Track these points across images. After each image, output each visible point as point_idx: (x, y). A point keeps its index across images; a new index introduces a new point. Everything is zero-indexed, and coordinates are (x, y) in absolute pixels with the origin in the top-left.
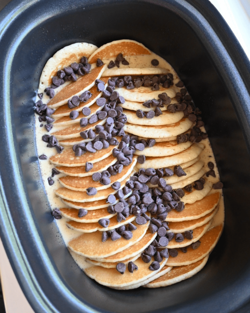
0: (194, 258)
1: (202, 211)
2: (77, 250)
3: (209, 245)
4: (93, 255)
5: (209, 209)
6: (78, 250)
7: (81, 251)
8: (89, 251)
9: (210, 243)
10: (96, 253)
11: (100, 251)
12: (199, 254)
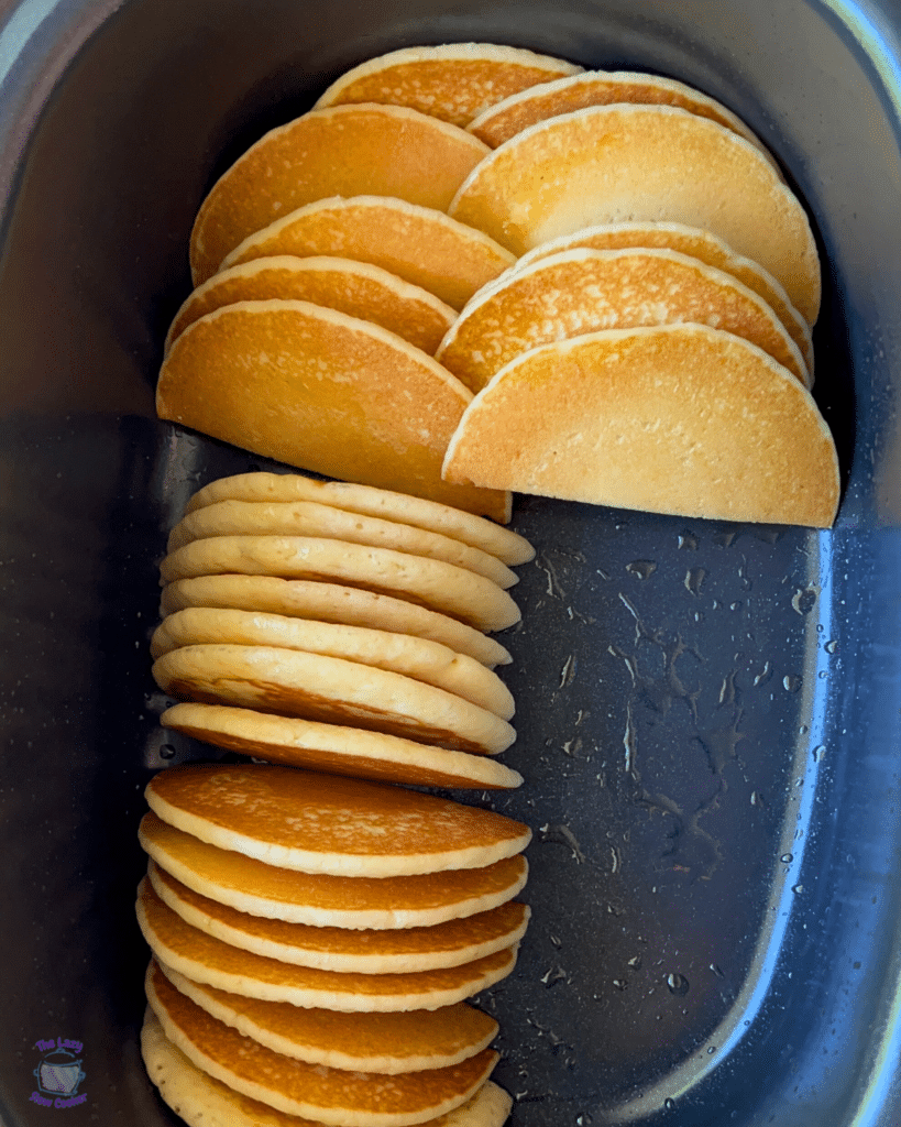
0: (368, 118)
1: (269, 322)
2: (789, 387)
3: (288, 143)
4: (728, 343)
5: (243, 314)
6: (784, 387)
7: (774, 375)
8: (741, 368)
9: (281, 152)
10: (712, 349)
11: (695, 350)
12: (341, 127)
